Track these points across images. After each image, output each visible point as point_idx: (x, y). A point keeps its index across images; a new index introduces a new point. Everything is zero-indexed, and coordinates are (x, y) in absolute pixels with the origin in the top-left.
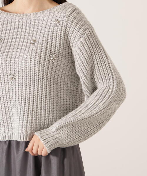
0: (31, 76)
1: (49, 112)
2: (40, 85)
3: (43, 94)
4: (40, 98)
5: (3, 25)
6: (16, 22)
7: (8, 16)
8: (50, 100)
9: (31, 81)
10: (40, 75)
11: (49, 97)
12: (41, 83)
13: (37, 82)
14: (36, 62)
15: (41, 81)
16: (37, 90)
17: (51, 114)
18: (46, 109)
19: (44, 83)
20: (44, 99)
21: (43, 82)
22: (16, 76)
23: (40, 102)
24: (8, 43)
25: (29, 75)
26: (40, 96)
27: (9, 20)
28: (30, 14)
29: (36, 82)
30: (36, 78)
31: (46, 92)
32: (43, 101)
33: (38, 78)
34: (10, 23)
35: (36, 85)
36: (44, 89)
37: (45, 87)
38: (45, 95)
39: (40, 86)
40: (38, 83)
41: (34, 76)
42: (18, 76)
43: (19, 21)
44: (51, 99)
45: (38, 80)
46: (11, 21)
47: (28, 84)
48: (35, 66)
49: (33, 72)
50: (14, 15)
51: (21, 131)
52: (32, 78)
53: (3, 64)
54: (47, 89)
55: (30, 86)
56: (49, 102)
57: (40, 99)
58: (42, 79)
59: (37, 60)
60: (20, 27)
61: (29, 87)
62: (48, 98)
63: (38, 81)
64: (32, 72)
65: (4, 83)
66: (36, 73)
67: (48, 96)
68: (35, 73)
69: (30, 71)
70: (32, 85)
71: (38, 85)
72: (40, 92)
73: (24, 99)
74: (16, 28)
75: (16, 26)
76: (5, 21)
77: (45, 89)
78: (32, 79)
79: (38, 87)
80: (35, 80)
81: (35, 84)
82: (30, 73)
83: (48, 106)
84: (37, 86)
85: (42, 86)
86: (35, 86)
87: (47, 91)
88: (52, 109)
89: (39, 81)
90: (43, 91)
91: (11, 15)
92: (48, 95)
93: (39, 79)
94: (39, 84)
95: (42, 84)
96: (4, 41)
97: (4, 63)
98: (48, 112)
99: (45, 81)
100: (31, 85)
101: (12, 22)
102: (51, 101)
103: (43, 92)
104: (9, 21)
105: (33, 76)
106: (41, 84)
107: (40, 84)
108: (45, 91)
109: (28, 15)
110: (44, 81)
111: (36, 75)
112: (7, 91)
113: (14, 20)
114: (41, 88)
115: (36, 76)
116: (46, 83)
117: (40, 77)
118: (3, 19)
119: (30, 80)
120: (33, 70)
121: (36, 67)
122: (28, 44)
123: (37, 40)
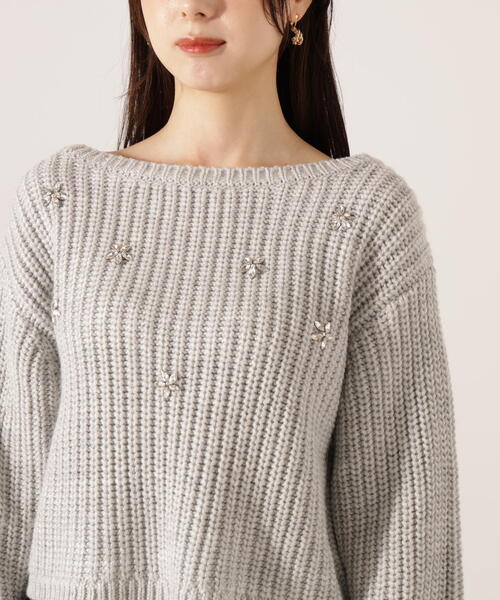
0: (247, 388)
1: (287, 525)
2: (272, 426)
3: (275, 460)
4: (264, 472)
5: (135, 203)
6: (183, 194)
7: (150, 173)
8: (296, 483)
9: (244, 407)
10: (276, 390)
11: (295, 474)
12: (276, 419)
13: (264, 413)
14: (274, 341)
15: (278, 411)
16: (257, 442)
17: (292, 535)
18: (278, 514)
19: (284, 420)
20: (274, 479)
21: (281, 416)
22: (188, 381)
23: (261, 485)
24: (158, 265)
25: (237, 385)
26: (265, 465)
27: (155, 188)
28: (236, 172)
29: (260, 413)
30: (260, 398)
31: (288, 454)
32: (273, 485)
33: (267, 401)
34: (160, 196)
35: (258, 424)
36: (284, 441)
37: (288, 436)
38: (282, 463)
39: (271, 429)
40: (267, 417)
41: (255, 389)
42: (194, 383)
43: (193, 192)
44: (301, 481)
45: (265, 407)
46: (164, 190)
47: (232, 417)
48: (265, 356)
49: (254, 375)
50: (172, 169)
51: (189, 582)
52: (249, 396)
53: (143, 335)
54: (294, 445)
55: (238, 422)
56: (291, 493)
57: (264, 476)
58: (280, 404)
59: (275, 335)
60: (196, 210)
61: (233, 425)
62: (291, 477)
63: (268, 411)
64: (250, 376)
65: (136, 401)
66: (264, 379)
67: (292, 471)
68: (260, 381)
69: (247, 372)
70: (245, 420)
71: (265, 424)
72: (267, 449)
73: (212, 468)
74: (183, 214)
75: (181, 209)
76: (140, 190)
77: (287, 442)
78: (249, 401)
79: (263, 430)
80: (259, 405)
81: (256, 418)
82: (245, 378)
83: (288, 504)
84: (260, 428)
85: (278, 429)
86: (254, 425)
87: (292, 452)
88: (299, 520)
89: (272, 409)
90: (278, 447)
91: (160, 169)
92: (293, 464)
93: (269, 404)
94: (269, 422)
95: (280, 422)
96: (141, 257)
97: (145, 328)
98: (282, 528)
99: (290, 414)
100: (241, 420)
101: (167, 193)
102: (299, 488)
103: (277, 453)
104: (154, 192)
105: (251, 388)
106: (276, 424)
107: (272, 422)
108: (284, 450)
109: (228, 173)
110: (286, 414)
111: (263, 385)
112: (145, 430)
113: (174, 188)
114: (273, 438)
115: (261, 392)
116: (291, 423)
117: (274, 396)
118: (134, 184)
119: (241, 403)
120: (255, 369)
121: (269, 360)
122: (235, 275)
123: (269, 263)
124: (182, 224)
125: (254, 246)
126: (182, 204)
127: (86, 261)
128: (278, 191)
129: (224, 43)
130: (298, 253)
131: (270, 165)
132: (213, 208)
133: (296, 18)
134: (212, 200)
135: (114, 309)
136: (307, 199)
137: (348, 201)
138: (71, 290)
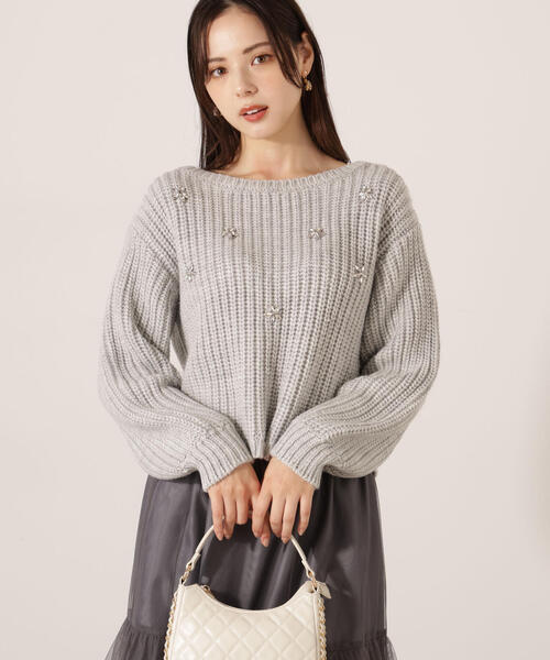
22: (284, 311)
42: (288, 312)
53: (257, 282)
59: (333, 276)
96: (244, 235)
97: (258, 278)
122: (305, 240)
123: (326, 230)
124: (266, 215)
125: (315, 222)
126: (264, 203)
127: (209, 239)
128: (324, 189)
129: (267, 108)
130: (343, 223)
131: (314, 173)
132: (285, 204)
133: (306, 73)
134: (283, 199)
135: (237, 266)
136: (342, 190)
137: (367, 183)
138: (203, 257)
